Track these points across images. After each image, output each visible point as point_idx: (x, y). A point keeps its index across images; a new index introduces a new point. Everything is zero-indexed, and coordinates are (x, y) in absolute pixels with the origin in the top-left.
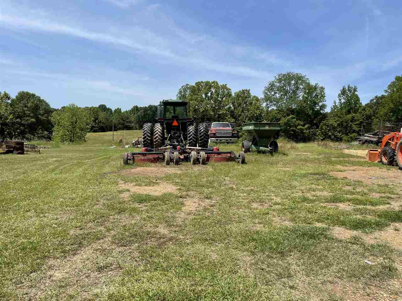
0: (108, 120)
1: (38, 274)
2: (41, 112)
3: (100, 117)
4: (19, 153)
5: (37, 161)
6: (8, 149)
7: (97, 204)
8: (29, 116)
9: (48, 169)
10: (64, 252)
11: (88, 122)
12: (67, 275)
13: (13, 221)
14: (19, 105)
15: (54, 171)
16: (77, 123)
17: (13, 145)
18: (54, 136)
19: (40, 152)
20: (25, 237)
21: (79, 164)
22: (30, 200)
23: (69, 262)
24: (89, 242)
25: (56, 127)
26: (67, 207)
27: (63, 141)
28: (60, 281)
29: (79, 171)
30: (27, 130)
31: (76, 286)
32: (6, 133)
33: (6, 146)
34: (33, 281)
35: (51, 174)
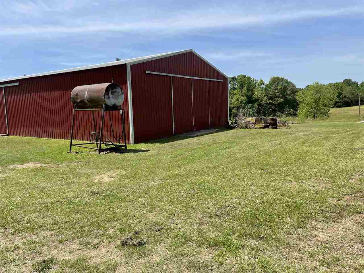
0: (353, 95)
1: (304, 231)
2: (288, 92)
3: (344, 92)
4: (273, 128)
5: (288, 134)
6: (265, 125)
7: (352, 178)
8: (279, 97)
9: (298, 141)
10: (325, 217)
11: (331, 98)
12: (330, 239)
13: (277, 182)
14: (271, 88)
15: (304, 144)
16: (321, 100)
17: (269, 121)
18: (299, 113)
19: (290, 127)
20: (289, 197)
21: (327, 139)
22: (288, 166)
23: (331, 228)
24: (349, 214)
25: (301, 104)
26: (321, 177)
27: (307, 117)
28: (324, 242)
29: (329, 145)
30: (277, 108)
31: (340, 251)
32: (261, 112)
33: (264, 122)
34: (301, 235)
35: (302, 146)
